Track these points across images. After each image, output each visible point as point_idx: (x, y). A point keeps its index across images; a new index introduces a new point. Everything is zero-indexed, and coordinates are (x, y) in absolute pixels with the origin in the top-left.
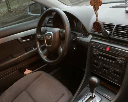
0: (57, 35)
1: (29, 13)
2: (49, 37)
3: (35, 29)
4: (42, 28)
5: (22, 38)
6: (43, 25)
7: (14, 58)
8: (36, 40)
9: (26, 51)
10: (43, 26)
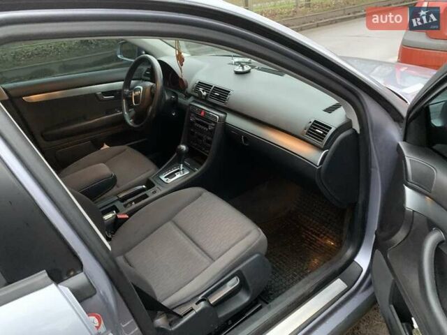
0: (148, 90)
1: (119, 56)
2: (137, 93)
3: (122, 83)
4: (132, 81)
5: (102, 92)
6: (134, 77)
7: (87, 120)
8: (123, 97)
9: (107, 114)
10: (133, 80)
